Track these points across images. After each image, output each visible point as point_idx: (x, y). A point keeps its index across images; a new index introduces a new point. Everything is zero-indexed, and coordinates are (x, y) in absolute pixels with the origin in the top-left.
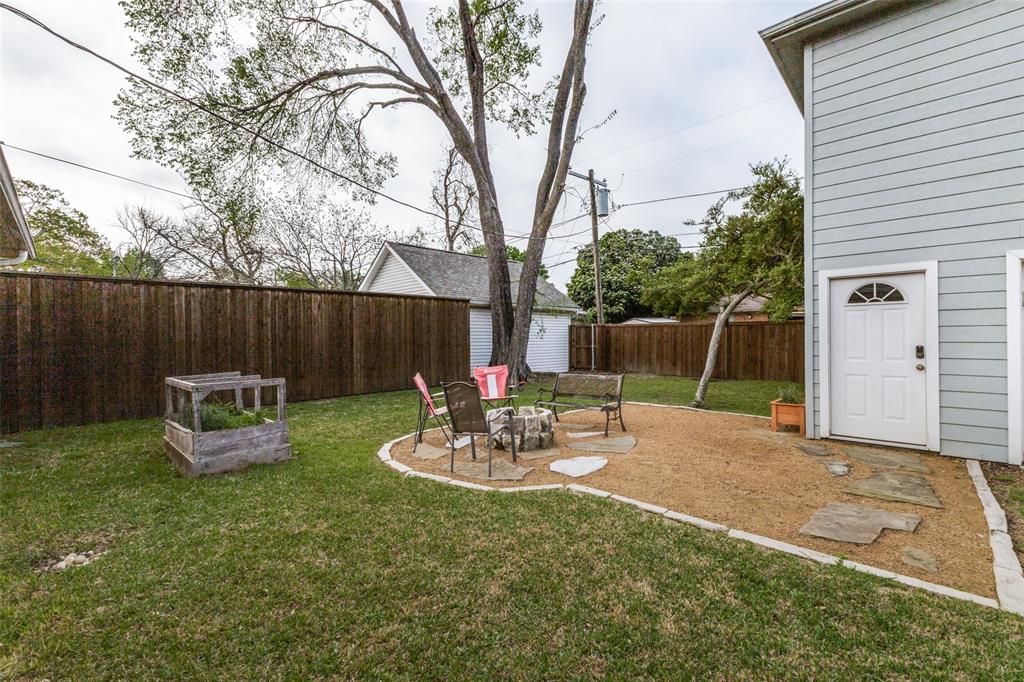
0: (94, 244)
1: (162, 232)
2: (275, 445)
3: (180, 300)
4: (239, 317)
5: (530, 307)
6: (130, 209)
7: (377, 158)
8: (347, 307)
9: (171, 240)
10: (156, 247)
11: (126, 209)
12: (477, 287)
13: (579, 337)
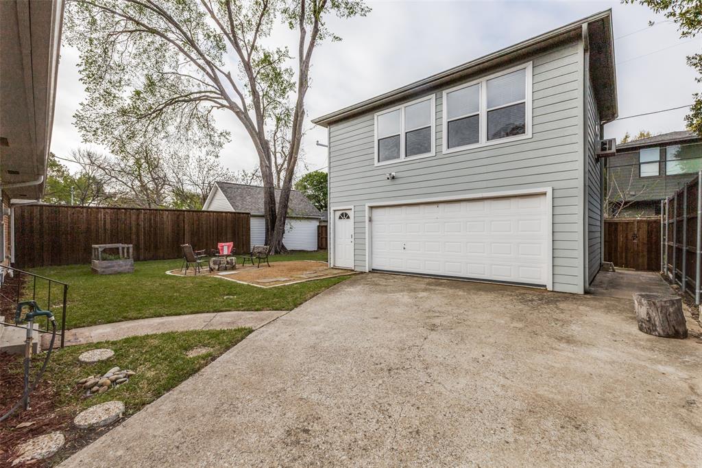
0: (58, 171)
1: (101, 166)
2: (128, 267)
3: (101, 216)
4: (128, 222)
5: (285, 216)
6: (82, 151)
7: (219, 132)
8: (181, 217)
9: (107, 171)
10: (99, 174)
11: (79, 152)
12: (257, 205)
13: (322, 231)
